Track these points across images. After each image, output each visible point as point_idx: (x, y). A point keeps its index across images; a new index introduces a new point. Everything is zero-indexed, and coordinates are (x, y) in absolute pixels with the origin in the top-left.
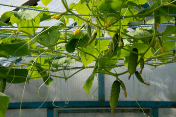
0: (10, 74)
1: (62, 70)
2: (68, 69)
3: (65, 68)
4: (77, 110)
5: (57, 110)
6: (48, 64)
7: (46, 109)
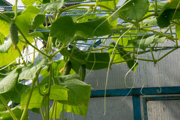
0: (89, 59)
1: (149, 51)
2: (156, 50)
3: (153, 49)
4: (167, 97)
5: (143, 98)
6: (131, 45)
7: (131, 97)
